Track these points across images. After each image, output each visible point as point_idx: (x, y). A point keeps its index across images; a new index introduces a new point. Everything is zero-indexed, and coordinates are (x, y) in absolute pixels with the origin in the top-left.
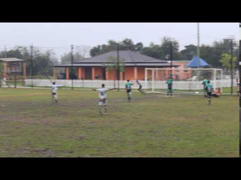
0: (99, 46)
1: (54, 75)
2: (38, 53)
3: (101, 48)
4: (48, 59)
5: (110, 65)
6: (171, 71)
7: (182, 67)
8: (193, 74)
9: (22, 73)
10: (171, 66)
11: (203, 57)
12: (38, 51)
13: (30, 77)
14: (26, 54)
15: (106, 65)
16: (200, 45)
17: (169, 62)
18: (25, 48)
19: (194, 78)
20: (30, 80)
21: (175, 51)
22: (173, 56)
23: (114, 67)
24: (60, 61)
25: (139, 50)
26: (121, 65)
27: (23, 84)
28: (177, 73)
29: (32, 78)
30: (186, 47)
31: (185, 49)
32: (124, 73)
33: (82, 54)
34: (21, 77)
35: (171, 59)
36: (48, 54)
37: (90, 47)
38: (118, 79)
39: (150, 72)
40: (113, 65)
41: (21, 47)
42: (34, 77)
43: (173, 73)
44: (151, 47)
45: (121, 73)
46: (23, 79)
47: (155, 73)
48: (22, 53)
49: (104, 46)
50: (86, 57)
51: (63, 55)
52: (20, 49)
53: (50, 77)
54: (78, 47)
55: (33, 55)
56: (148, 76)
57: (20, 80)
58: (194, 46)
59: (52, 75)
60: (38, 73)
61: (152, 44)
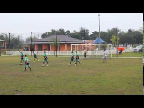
0: (46, 33)
1: (22, 49)
2: (13, 37)
3: (47, 34)
4: (19, 40)
5: (52, 42)
6: (85, 45)
7: (90, 43)
8: (97, 47)
9: (4, 48)
10: (85, 43)
11: (102, 38)
12: (13, 36)
13: (9, 50)
14: (7, 37)
15: (50, 43)
16: (100, 32)
17: (84, 40)
18: (6, 34)
19: (97, 49)
20: (9, 52)
21: (87, 35)
22: (86, 37)
23: (54, 44)
24: (25, 41)
25: (68, 34)
26: (58, 42)
27: (5, 54)
28: (88, 47)
29: (10, 51)
30: (93, 32)
31: (92, 33)
32: (59, 47)
33: (37, 37)
34: (4, 50)
35: (85, 39)
36: (19, 37)
37: (41, 33)
38: (57, 50)
39: (73, 46)
40: (54, 43)
41: (4, 34)
42: (11, 50)
43: (86, 47)
44: (74, 33)
45: (58, 47)
46: (5, 51)
47: (76, 46)
48: (4, 37)
49: (49, 33)
50: (39, 38)
51: (27, 38)
52: (3, 35)
53: (20, 50)
54: (35, 33)
55: (10, 38)
56: (72, 48)
57: (4, 52)
58: (97, 32)
59: (21, 48)
60: (13, 47)
61: (75, 31)
